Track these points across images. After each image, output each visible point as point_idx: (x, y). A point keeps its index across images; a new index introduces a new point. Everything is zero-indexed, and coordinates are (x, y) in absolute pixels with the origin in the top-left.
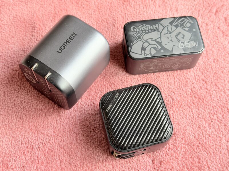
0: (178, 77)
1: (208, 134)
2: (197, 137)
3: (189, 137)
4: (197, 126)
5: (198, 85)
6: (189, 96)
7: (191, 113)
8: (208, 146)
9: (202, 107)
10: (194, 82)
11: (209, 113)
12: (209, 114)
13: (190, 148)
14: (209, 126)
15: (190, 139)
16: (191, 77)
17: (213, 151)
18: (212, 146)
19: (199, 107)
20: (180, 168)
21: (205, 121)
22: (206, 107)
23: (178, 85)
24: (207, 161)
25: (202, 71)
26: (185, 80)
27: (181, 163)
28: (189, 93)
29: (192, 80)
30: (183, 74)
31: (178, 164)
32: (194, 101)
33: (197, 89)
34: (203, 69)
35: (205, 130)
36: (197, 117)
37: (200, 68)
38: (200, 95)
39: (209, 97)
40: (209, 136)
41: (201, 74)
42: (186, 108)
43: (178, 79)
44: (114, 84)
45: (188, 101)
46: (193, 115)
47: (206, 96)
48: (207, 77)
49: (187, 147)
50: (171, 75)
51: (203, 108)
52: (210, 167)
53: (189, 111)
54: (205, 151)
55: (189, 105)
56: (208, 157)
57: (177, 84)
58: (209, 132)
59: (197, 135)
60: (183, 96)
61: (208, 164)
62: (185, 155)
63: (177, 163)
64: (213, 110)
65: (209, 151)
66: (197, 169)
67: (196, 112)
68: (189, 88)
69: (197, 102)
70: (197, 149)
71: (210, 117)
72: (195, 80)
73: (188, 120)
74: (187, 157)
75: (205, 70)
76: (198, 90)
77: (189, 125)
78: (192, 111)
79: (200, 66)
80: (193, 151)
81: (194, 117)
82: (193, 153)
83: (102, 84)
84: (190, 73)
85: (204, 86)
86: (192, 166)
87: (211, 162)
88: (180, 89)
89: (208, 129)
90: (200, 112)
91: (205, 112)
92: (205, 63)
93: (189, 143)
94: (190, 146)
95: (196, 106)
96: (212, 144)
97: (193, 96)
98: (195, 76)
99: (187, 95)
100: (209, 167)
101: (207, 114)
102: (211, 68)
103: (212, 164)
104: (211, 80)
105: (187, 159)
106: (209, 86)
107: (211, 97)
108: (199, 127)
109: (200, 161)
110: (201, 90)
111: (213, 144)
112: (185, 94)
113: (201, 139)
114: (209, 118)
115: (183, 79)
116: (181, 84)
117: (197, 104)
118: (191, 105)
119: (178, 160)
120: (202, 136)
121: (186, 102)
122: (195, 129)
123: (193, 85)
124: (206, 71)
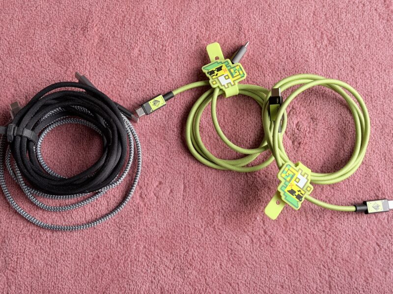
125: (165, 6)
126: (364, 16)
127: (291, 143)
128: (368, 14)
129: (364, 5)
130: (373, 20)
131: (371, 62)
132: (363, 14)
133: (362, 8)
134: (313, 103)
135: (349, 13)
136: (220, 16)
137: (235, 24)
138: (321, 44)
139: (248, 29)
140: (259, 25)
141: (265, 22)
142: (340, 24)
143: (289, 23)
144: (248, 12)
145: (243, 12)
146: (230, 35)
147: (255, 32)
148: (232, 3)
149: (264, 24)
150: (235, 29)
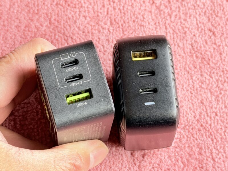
0: (171, 26)
1: (214, 112)
2: (198, 116)
3: (186, 118)
4: (199, 101)
5: (201, 38)
6: (188, 55)
7: (191, 81)
8: (213, 130)
9: (207, 71)
10: (197, 34)
11: (217, 81)
12: (216, 83)
13: (187, 134)
14: (217, 100)
15: (187, 120)
16: (191, 25)
17: (220, 136)
18: (220, 130)
19: (203, 72)
20: (172, 162)
21: (211, 93)
22: (212, 71)
23: (172, 37)
24: (211, 151)
25: (209, 16)
26: (182, 31)
27: (173, 154)
28: (189, 51)
29: (192, 31)
30: (179, 21)
31: (170, 156)
32: (194, 63)
33: (200, 44)
34: (211, 12)
35: (211, 106)
36: (198, 86)
37: (205, 12)
38: (205, 53)
39: (218, 56)
40: (216, 115)
41: (207, 21)
42: (183, 73)
43: (172, 28)
44: (72, 38)
45: (186, 62)
46: (194, 84)
47: (214, 55)
48: (215, 26)
49: (182, 132)
50: (161, 23)
51: (209, 73)
52: (216, 160)
53: (187, 78)
54: (209, 137)
55: (188, 69)
56: (213, 145)
57: (170, 36)
58: (216, 108)
59: (197, 113)
60: (180, 55)
61: (212, 156)
62: (180, 144)
63: (168, 155)
64: (222, 76)
65: (215, 137)
66: (197, 163)
67: (198, 79)
68: (188, 42)
69: (199, 65)
70: (198, 134)
71: (219, 87)
72: (198, 30)
73: (186, 91)
74: (183, 146)
75: (213, 14)
76: (202, 46)
77: (187, 99)
78: (192, 79)
79: (206, 8)
80: (192, 138)
81: (195, 87)
82: (191, 140)
83: (53, 38)
84: (190, 18)
85: (210, 40)
86: (190, 158)
87: (217, 152)
88: (175, 45)
89: (214, 105)
90: (204, 79)
91: (211, 79)
92: (213, 3)
93: (186, 126)
94: (187, 131)
95: (198, 70)
96: (219, 127)
97: (194, 55)
98: (197, 24)
99: (184, 53)
100: (214, 160)
101: (213, 83)
102: (223, 10)
103: (218, 154)
104: (222, 30)
105: (182, 149)
106: (218, 39)
107: (221, 57)
108: (201, 102)
109: (201, 151)
110: (206, 46)
111: (221, 126)
112: (181, 52)
113: (203, 119)
114: (217, 88)
115: (179, 29)
116: (175, 37)
117: (200, 67)
118: (190, 69)
119: (170, 151)
120: (206, 115)
121: (184, 65)
122: (195, 105)
123: (194, 38)
124: (214, 16)
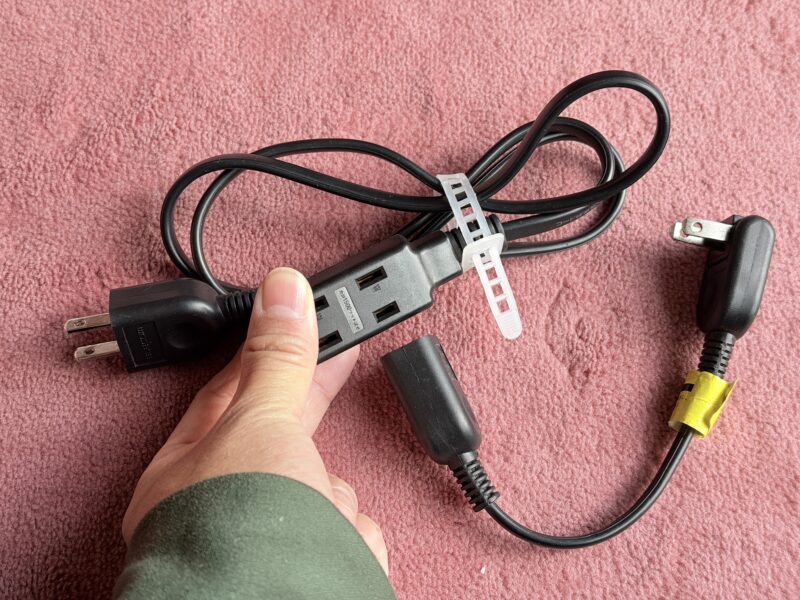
125: (243, 51)
126: (725, 63)
127: (566, 373)
128: (736, 57)
129: (723, 36)
130: (747, 71)
131: (751, 170)
132: (723, 58)
133: (721, 43)
134: (615, 270)
135: (688, 55)
136: (379, 70)
137: (416, 89)
138: (625, 131)
139: (449, 100)
140: (474, 90)
141: (489, 82)
142: (668, 81)
143: (545, 84)
144: (447, 59)
145: (435, 60)
146: (405, 114)
147: (465, 106)
148: (407, 40)
149: (485, 87)
150: (416, 100)
